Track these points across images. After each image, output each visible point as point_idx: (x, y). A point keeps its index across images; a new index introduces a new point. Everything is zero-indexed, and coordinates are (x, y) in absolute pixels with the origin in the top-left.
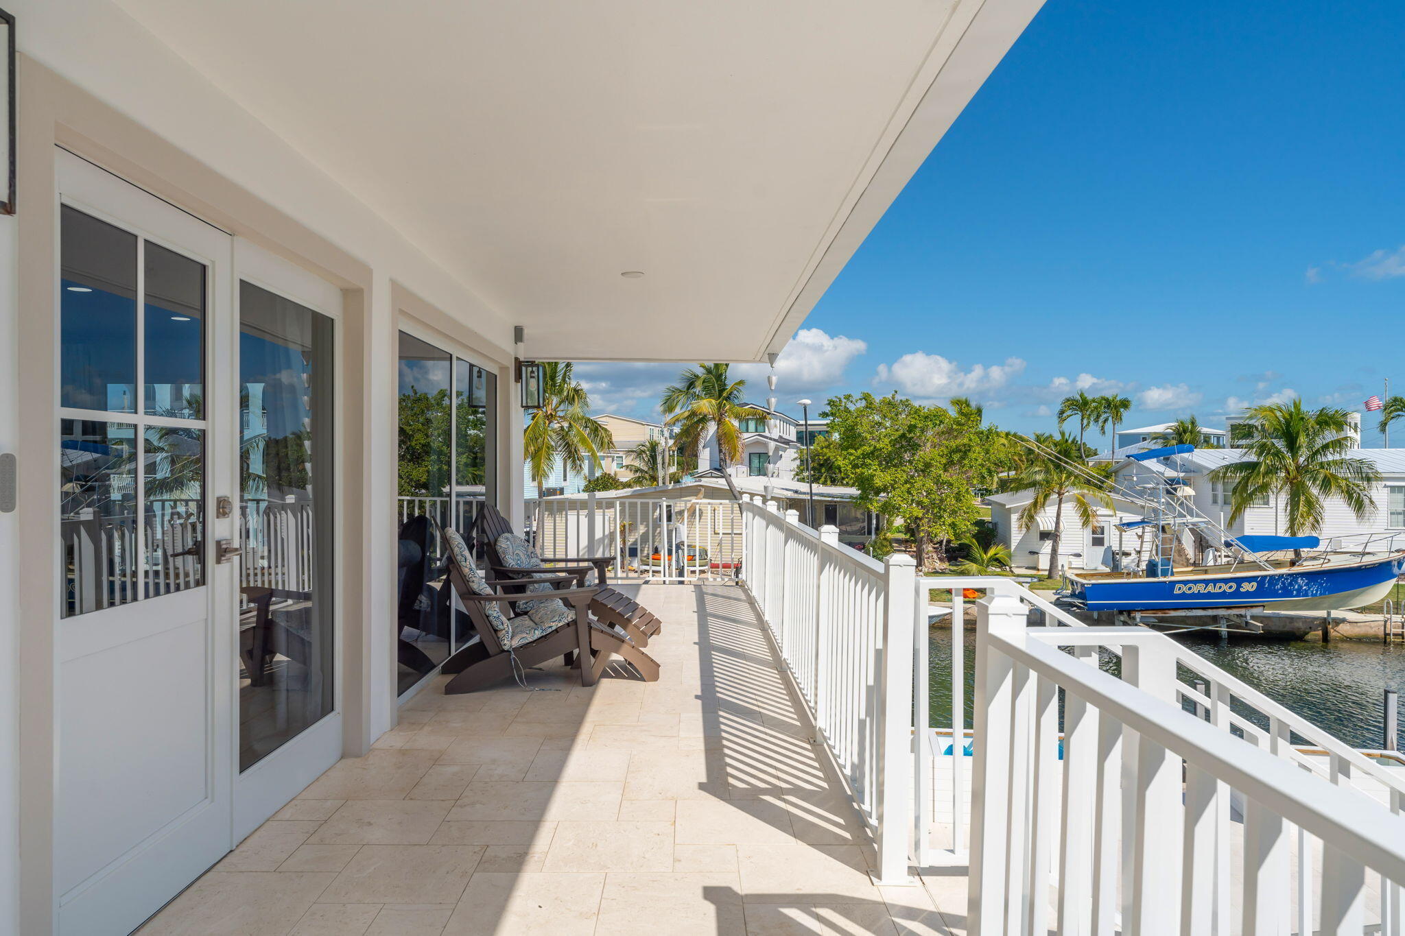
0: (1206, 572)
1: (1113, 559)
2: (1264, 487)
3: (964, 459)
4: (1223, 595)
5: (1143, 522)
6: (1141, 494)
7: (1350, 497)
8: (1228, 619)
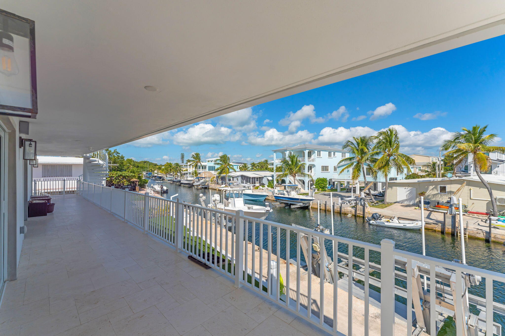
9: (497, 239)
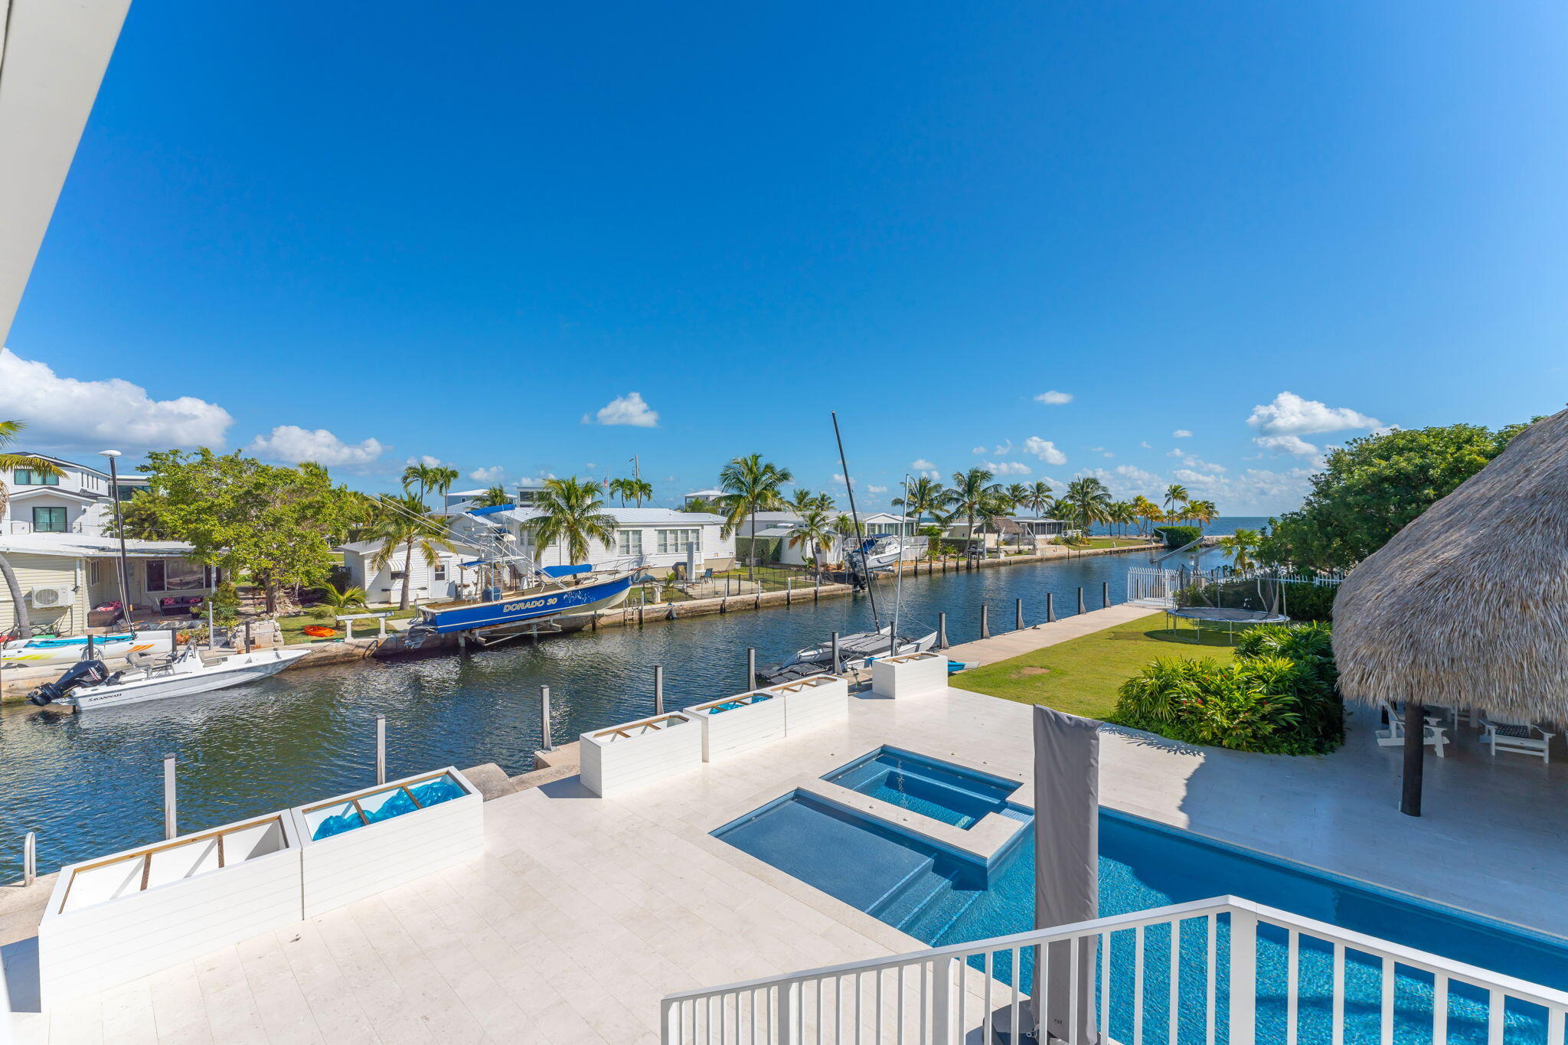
0: (523, 594)
1: (456, 591)
2: (554, 533)
3: (318, 514)
4: (537, 609)
5: (478, 561)
6: (477, 541)
7: (603, 539)
8: (537, 624)
9: (17, 691)
